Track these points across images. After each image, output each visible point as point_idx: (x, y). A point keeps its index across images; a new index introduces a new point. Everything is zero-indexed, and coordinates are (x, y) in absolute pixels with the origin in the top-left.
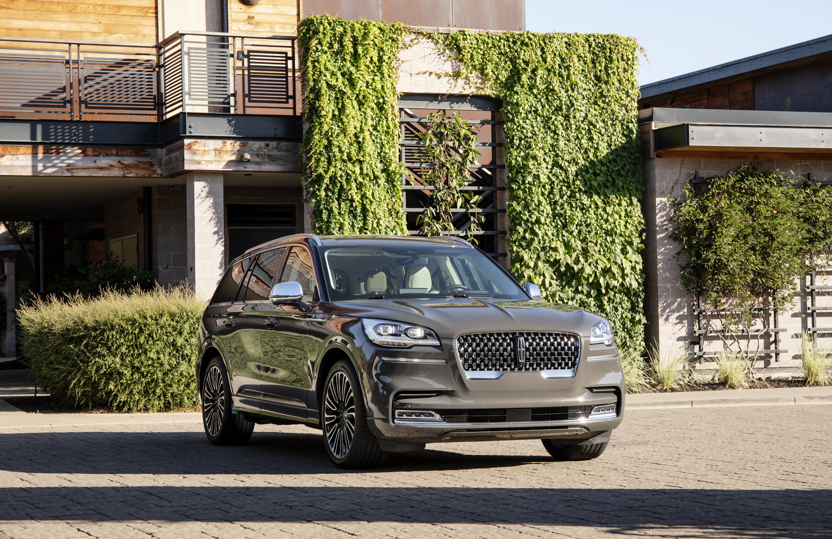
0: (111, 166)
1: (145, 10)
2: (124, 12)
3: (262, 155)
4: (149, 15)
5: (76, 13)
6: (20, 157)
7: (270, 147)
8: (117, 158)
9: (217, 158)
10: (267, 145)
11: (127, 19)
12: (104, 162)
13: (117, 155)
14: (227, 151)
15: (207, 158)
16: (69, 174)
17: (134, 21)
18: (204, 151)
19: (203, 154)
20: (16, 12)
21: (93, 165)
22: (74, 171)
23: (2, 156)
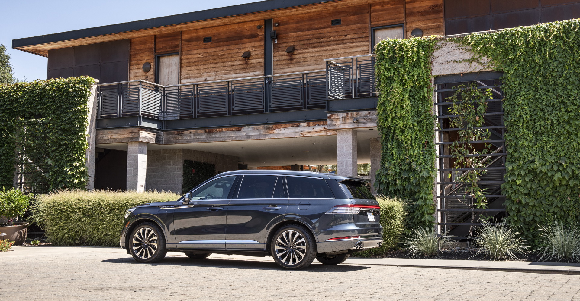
0: (321, 130)
3: (366, 118)
6: (282, 129)
8: (323, 126)
9: (344, 122)
10: (370, 113)
12: (317, 128)
13: (323, 125)
14: (348, 118)
15: (339, 122)
16: (302, 136)
18: (337, 119)
19: (336, 121)
20: (307, 63)
21: (312, 130)
22: (304, 134)
23: (274, 130)
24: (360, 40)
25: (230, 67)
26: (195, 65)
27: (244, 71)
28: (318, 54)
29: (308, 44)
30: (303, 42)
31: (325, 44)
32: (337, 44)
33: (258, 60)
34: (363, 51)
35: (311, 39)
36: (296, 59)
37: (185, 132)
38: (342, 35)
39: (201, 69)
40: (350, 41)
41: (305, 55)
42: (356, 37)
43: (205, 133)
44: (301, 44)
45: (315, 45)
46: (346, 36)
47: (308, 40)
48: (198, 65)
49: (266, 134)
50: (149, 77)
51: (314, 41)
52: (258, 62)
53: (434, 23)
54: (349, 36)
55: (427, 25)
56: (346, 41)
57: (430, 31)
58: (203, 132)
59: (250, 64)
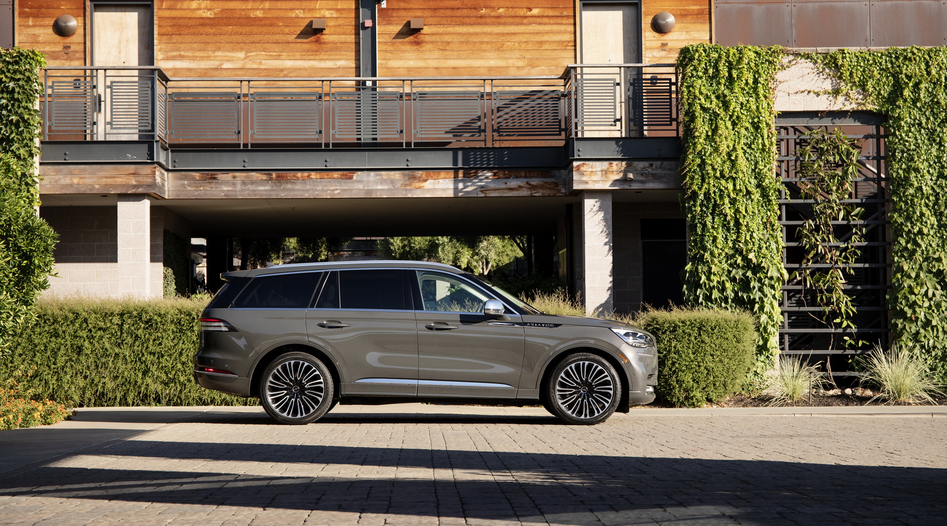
0: (520, 187)
1: (565, 44)
2: (546, 46)
3: (646, 174)
4: (568, 48)
5: (503, 51)
6: (441, 181)
7: (654, 167)
8: (526, 180)
9: (604, 178)
10: (651, 165)
11: (549, 53)
12: (513, 183)
13: (525, 177)
14: (613, 172)
15: (594, 178)
16: (483, 195)
17: (554, 54)
18: (592, 172)
19: (590, 175)
20: (451, 53)
21: (504, 186)
22: (487, 192)
23: (426, 181)
24: (559, 20)
25: (280, 45)
26: (194, 34)
27: (311, 57)
28: (474, 39)
29: (452, 17)
30: (442, 11)
31: (488, 20)
32: (511, 24)
33: (343, 36)
34: (565, 42)
35: (458, 9)
36: (427, 42)
37: (221, 176)
38: (522, 8)
39: (208, 43)
40: (539, 20)
41: (447, 38)
42: (550, 14)
43: (271, 179)
44: (437, 14)
45: (467, 20)
46: (530, 9)
47: (452, 9)
48: (201, 34)
49: (408, 188)
50: (73, 48)
51: (465, 12)
52: (343, 40)
53: (696, 5)
54: (535, 11)
55: (683, 8)
56: (531, 20)
57: (689, 19)
58: (265, 177)
59: (325, 43)
